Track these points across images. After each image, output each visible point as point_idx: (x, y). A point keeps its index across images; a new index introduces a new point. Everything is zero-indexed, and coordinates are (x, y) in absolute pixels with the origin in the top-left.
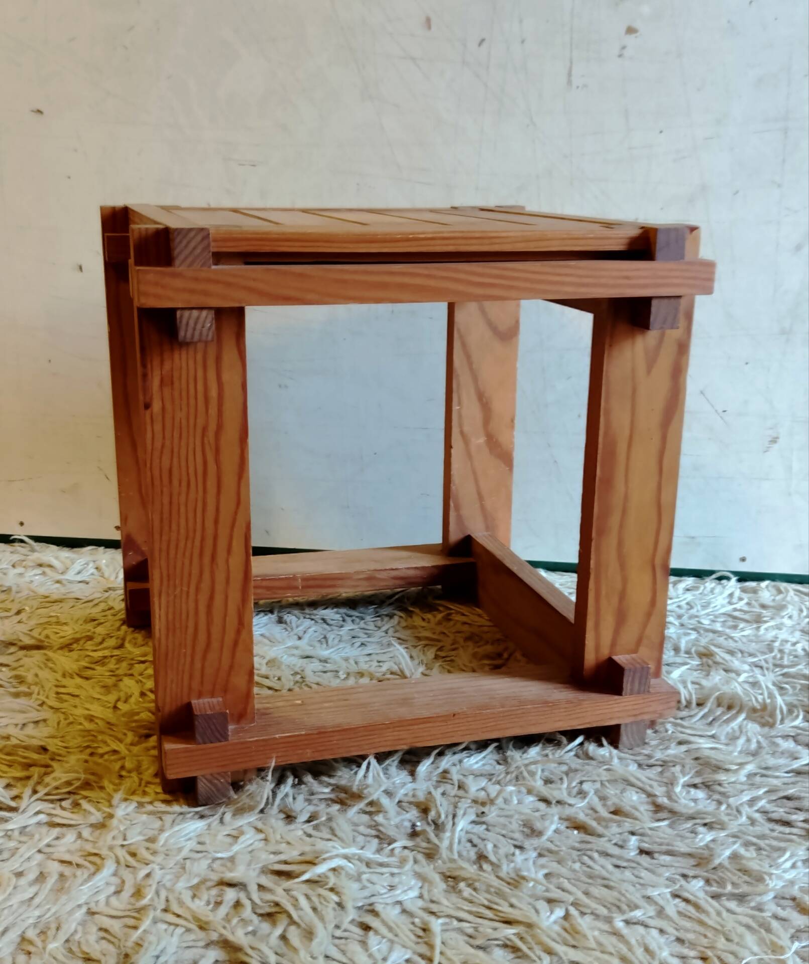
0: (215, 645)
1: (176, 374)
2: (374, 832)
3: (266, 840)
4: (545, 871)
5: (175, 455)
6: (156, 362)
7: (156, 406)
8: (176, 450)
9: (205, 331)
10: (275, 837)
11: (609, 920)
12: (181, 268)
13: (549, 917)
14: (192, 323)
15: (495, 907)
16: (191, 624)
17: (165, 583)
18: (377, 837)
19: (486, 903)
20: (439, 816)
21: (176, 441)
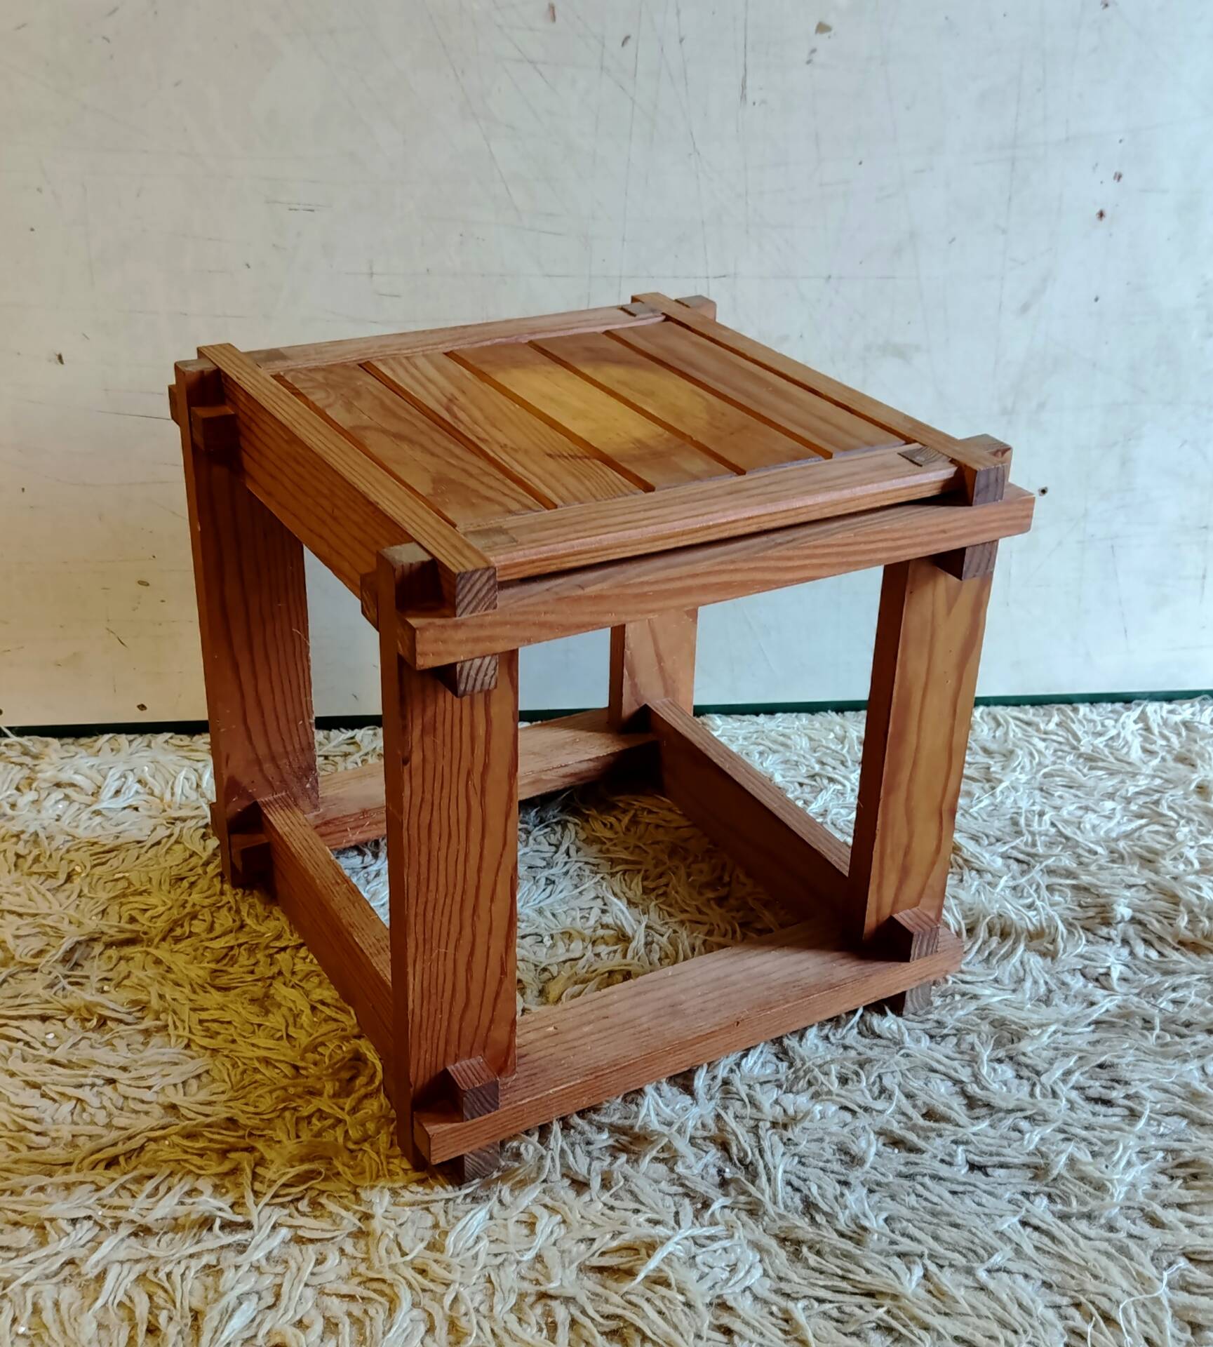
0: (475, 1002)
1: (439, 719)
2: (680, 1190)
3: (564, 1222)
4: (884, 1215)
5: (436, 808)
6: (417, 712)
7: (416, 759)
8: (436, 803)
9: (487, 678)
10: (574, 1217)
11: (970, 1271)
12: (464, 616)
13: (910, 1280)
14: (473, 673)
15: (851, 1276)
16: (449, 986)
17: (421, 949)
18: (687, 1195)
19: (840, 1272)
20: (746, 1154)
21: (437, 792)
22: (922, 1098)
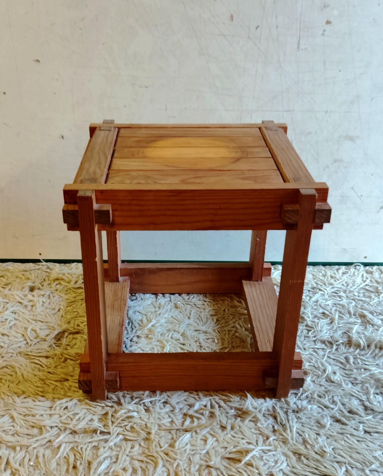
2: (259, 432)
3: (217, 440)
4: (332, 447)
10: (221, 439)
11: (363, 470)
13: (341, 472)
15: (319, 468)
18: (261, 434)
19: (315, 467)
22: (348, 405)
